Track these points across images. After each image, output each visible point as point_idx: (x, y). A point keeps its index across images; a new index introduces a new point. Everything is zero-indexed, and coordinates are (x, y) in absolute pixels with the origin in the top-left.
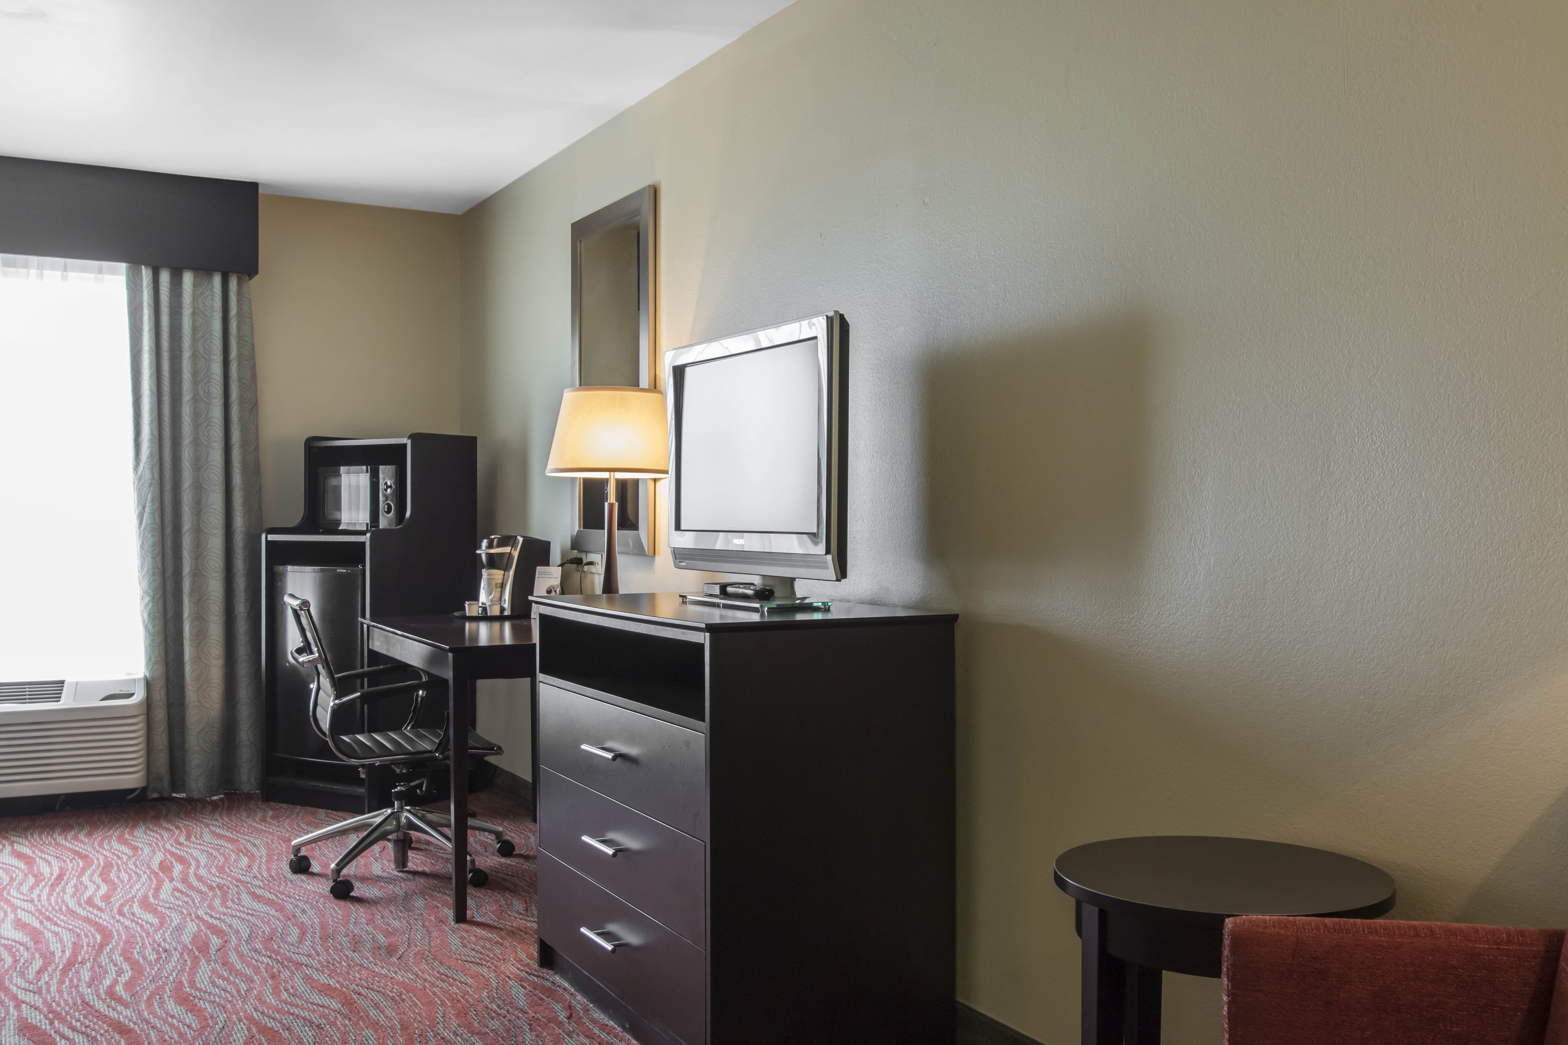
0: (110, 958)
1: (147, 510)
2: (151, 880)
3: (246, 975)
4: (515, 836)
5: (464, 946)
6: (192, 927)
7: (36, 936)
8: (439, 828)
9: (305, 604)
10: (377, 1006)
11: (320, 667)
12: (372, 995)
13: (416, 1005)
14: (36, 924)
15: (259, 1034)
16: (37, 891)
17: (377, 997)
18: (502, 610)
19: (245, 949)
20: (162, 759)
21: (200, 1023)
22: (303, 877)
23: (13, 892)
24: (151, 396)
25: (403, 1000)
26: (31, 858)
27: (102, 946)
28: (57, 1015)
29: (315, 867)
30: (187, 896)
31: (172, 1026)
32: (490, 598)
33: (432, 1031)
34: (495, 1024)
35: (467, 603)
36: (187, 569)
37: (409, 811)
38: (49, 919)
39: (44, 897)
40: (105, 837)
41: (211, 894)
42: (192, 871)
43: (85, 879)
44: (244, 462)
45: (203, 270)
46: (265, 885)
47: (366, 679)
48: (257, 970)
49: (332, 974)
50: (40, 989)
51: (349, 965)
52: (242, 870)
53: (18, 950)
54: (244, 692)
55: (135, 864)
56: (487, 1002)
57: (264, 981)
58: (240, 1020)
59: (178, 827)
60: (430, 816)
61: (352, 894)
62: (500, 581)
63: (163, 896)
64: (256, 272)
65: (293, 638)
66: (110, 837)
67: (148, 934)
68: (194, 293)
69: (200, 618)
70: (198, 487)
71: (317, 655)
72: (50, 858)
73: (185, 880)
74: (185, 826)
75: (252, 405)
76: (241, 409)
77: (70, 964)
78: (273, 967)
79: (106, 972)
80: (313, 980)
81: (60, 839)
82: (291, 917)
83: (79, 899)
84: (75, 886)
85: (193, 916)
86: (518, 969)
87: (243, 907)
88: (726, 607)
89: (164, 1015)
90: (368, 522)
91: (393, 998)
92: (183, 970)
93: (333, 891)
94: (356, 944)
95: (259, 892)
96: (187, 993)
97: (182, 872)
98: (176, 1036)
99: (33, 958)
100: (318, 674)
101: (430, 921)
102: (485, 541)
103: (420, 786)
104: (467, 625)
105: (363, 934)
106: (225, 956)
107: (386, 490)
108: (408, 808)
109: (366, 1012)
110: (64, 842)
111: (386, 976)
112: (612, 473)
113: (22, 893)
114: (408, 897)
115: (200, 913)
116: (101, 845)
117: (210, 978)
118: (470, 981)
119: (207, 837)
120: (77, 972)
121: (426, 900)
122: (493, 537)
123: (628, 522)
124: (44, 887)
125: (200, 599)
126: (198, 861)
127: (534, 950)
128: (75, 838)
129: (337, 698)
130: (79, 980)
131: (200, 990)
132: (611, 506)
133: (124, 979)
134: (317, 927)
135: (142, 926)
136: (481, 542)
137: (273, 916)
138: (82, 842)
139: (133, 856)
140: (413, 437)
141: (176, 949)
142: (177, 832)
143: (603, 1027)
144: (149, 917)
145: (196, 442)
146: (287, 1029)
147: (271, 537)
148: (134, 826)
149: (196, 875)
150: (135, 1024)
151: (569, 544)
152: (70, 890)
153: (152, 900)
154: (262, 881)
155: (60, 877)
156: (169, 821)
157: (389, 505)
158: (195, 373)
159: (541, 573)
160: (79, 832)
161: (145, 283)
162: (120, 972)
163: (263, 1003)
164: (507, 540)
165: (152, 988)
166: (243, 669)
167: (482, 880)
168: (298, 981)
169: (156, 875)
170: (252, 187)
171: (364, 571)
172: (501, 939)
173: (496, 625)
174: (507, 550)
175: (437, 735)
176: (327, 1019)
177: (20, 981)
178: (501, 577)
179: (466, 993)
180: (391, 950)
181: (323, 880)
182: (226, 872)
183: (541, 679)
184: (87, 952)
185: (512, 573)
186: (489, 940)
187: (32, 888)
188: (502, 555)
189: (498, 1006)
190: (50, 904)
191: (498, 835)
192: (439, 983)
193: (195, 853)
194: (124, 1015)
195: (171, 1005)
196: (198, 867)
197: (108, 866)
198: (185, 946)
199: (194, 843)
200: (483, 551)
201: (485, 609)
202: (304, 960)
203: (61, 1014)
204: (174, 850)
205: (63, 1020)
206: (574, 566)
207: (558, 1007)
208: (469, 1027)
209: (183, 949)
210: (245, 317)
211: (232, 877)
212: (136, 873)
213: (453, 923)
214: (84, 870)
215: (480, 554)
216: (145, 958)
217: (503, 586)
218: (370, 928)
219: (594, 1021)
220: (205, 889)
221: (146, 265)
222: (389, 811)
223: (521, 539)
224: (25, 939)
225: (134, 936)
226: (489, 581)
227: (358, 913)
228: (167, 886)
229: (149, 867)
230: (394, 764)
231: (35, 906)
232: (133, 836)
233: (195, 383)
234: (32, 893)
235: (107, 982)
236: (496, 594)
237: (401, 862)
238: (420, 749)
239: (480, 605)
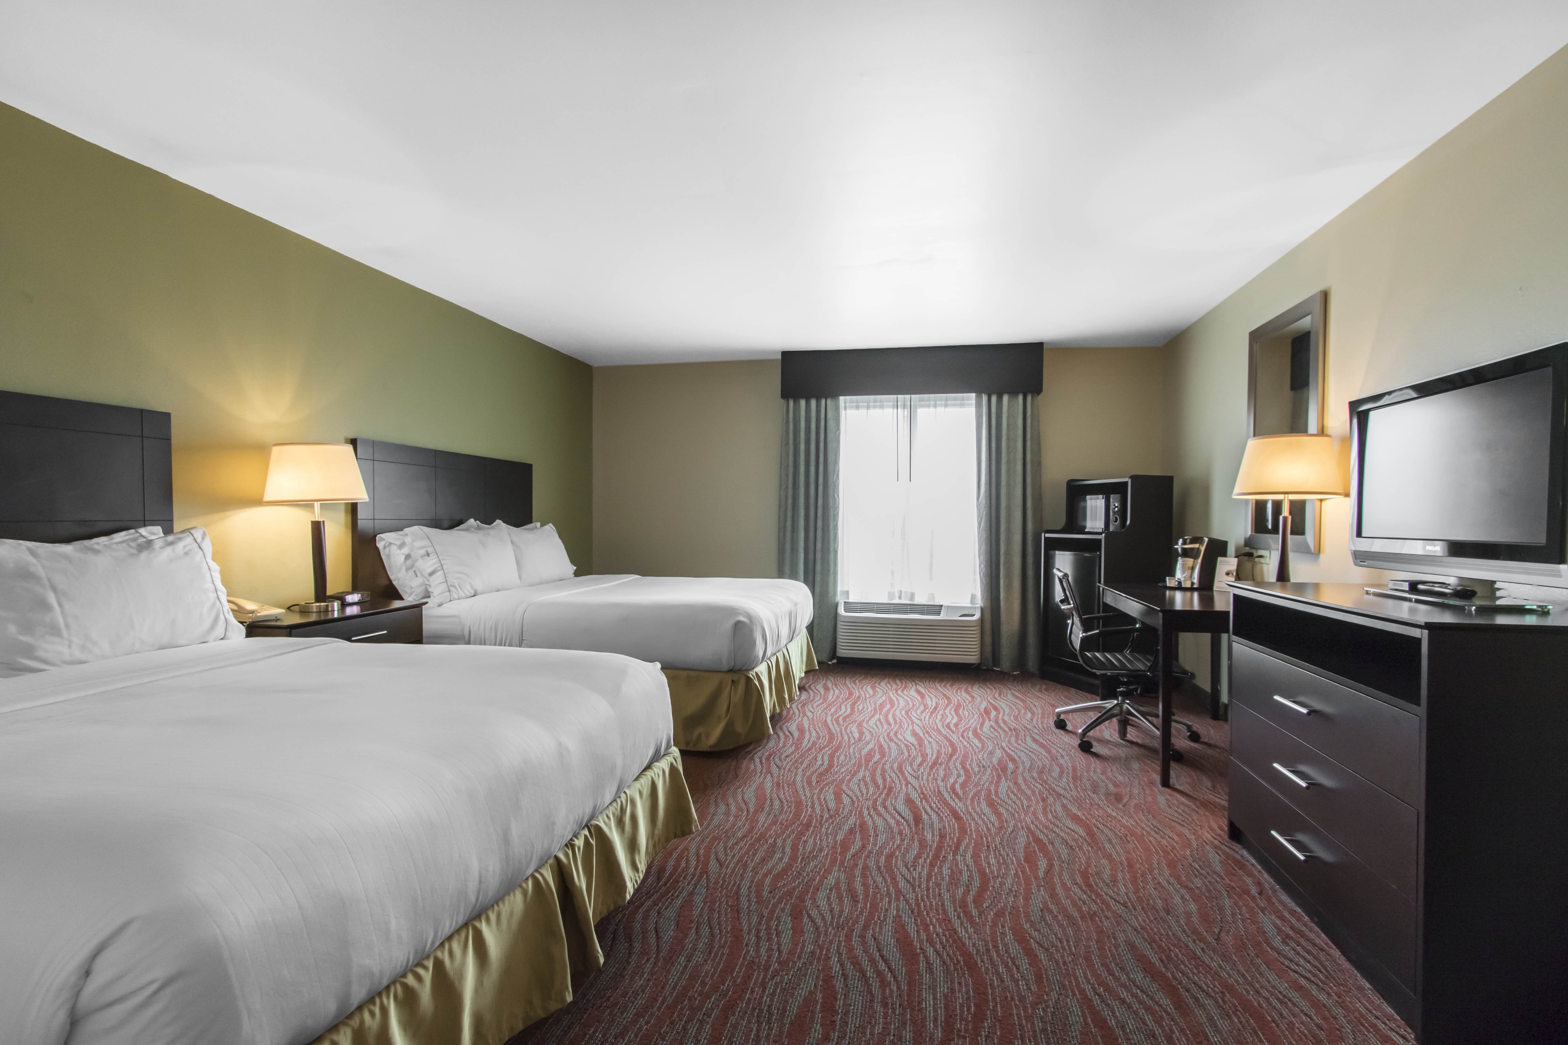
0: (955, 764)
1: (983, 520)
2: (979, 718)
3: (1027, 795)
4: (1199, 727)
5: (1170, 807)
6: (998, 753)
7: (920, 741)
8: (1148, 717)
9: (1066, 575)
10: (1110, 841)
11: (1074, 613)
12: (1106, 831)
13: (1137, 848)
14: (922, 735)
15: (1034, 842)
16: (924, 715)
17: (1110, 834)
18: (1193, 583)
19: (1026, 775)
20: (988, 649)
21: (999, 824)
22: (1062, 732)
23: (913, 713)
24: (986, 461)
25: (1128, 842)
26: (924, 694)
27: (952, 756)
28: (925, 797)
29: (1069, 727)
30: (997, 732)
31: (983, 821)
32: (1184, 575)
33: (1151, 875)
34: (1198, 882)
35: (1167, 578)
36: (1002, 551)
37: (1128, 704)
38: (928, 733)
39: (927, 719)
40: (958, 689)
41: (1010, 733)
42: (1001, 716)
43: (947, 711)
44: (1033, 495)
45: (1013, 393)
46: (1040, 733)
47: (1101, 621)
48: (1033, 792)
49: (1080, 807)
50: (919, 776)
51: (1091, 803)
52: (1028, 720)
53: (911, 749)
54: (1031, 618)
55: (972, 707)
56: (1190, 860)
57: (1037, 802)
58: (1023, 828)
59: (995, 688)
60: (1141, 708)
61: (1092, 750)
62: (1191, 565)
63: (984, 730)
64: (1041, 391)
65: (1058, 594)
66: (961, 688)
67: (975, 753)
68: (1009, 405)
69: (1009, 577)
70: (1009, 508)
71: (1072, 605)
72: (932, 696)
73: (997, 722)
74: (999, 688)
75: (1038, 464)
76: (1032, 466)
77: (935, 763)
78: (1043, 793)
79: (952, 774)
80: (1068, 808)
81: (938, 686)
82: (1054, 759)
83: (943, 723)
84: (942, 715)
85: (1000, 746)
86: (1212, 837)
87: (1027, 745)
88: (1417, 601)
89: (980, 812)
90: (1103, 527)
91: (1121, 838)
92: (991, 782)
93: (1080, 746)
94: (1095, 788)
95: (1037, 737)
96: (993, 799)
97: (995, 716)
98: (985, 830)
99: (918, 756)
100: (1073, 615)
101: (1144, 780)
102: (1181, 540)
103: (1136, 690)
104: (1168, 592)
105: (1099, 781)
106: (1016, 778)
107: (1114, 509)
108: (1128, 702)
109: (1102, 844)
110: (939, 688)
111: (1115, 818)
112: (1286, 495)
113: (917, 714)
114: (1127, 759)
115: (1004, 745)
116: (956, 692)
117: (1007, 791)
118: (1176, 838)
119: (1010, 696)
120: (938, 770)
121: (1140, 764)
122: (1186, 537)
123: (1299, 529)
124: (928, 712)
125: (1009, 569)
126: (1004, 710)
127: (1224, 824)
128: (945, 686)
129: (1084, 632)
130: (938, 775)
131: (1001, 800)
132: (1285, 519)
133: (961, 780)
134: (1070, 769)
135: (972, 747)
136: (1178, 540)
137: (1044, 755)
138: (948, 689)
139: (972, 702)
140: (1132, 477)
141: (989, 767)
142: (994, 690)
143: (1292, 913)
144: (976, 741)
145: (1008, 485)
146: (1052, 844)
147: (1047, 535)
148: (974, 684)
149: (1003, 720)
150: (964, 813)
151: (1242, 542)
152: (939, 717)
153: (979, 731)
154: (1039, 730)
155: (936, 708)
156: (991, 684)
157: (1116, 517)
158: (1008, 448)
159: (1221, 562)
160: (947, 683)
161: (984, 403)
162: (959, 776)
163: (1037, 818)
164: (1197, 540)
165: (975, 790)
166: (1031, 606)
167: (1179, 757)
168: (1059, 808)
169: (982, 716)
170: (1040, 345)
171: (1100, 556)
172: (1197, 807)
173: (1188, 594)
174: (1197, 546)
175: (1148, 660)
176: (1077, 843)
177: (909, 769)
178: (1192, 563)
179: (1174, 848)
180: (1118, 798)
181: (1074, 737)
182: (1018, 721)
183: (1233, 639)
184: (943, 758)
185: (1200, 560)
186: (1188, 806)
187: (922, 712)
188: (1192, 549)
189: (1200, 866)
190: (929, 724)
191: (1189, 728)
192: (1153, 833)
193: (1003, 706)
194: (958, 806)
195: (984, 804)
196: (1004, 715)
197: (959, 706)
198: (994, 766)
199: (1003, 699)
200: (1179, 546)
201: (1180, 583)
202: (1062, 792)
203: (926, 796)
204: (992, 702)
205: (927, 801)
206: (1246, 558)
207: (1249, 880)
208: (1178, 878)
209: (993, 768)
210: (1036, 417)
211: (1023, 725)
212: (972, 712)
213: (1160, 786)
214: (947, 706)
215: (1177, 548)
216: (972, 769)
217: (1193, 569)
218: (1103, 778)
219: (1281, 902)
220: (1007, 730)
221: (985, 393)
222: (1116, 702)
223: (1206, 540)
224: (915, 743)
225: (968, 753)
226: (1183, 565)
227: (1095, 763)
228: (987, 723)
229: (979, 710)
230: (1120, 675)
231: (922, 723)
232: (972, 689)
233: (1008, 452)
234: (922, 715)
235: (952, 781)
236: (1188, 573)
237: (1123, 734)
238: (1136, 668)
239: (1177, 579)
